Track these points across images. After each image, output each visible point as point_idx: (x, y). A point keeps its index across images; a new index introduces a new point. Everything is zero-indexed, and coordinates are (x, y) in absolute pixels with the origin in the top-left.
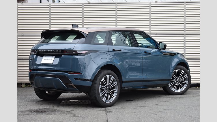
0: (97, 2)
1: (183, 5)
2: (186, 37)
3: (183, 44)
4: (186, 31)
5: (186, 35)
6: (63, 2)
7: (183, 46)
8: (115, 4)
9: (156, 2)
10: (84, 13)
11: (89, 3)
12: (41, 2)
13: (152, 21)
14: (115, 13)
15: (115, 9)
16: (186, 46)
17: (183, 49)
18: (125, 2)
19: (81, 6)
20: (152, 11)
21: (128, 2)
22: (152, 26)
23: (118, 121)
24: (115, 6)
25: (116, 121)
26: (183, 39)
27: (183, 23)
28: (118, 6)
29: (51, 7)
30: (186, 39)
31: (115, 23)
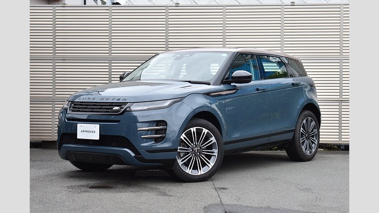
0: (189, 3)
1: (339, 10)
2: (344, 64)
3: (339, 76)
4: (344, 54)
5: (344, 61)
7: (339, 79)
9: (293, 4)
10: (170, 23)
12: (85, 4)
13: (285, 37)
14: (222, 22)
15: (222, 17)
16: (344, 79)
17: (339, 85)
18: (237, 4)
19: (164, 11)
20: (285, 19)
21: (242, 3)
22: (285, 45)
23: (240, 203)
24: (222, 11)
25: (235, 203)
26: (338, 67)
27: (339, 39)
28: (227, 11)
29: (113, 11)
30: (344, 67)
31: (222, 40)
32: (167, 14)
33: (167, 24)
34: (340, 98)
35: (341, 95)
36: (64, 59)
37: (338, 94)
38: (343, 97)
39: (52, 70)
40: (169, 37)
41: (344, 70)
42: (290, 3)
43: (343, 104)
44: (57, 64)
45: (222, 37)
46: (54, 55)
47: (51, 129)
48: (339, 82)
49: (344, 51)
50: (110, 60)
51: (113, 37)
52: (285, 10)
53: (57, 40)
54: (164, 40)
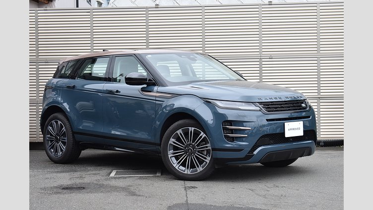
0: (171, 4)
1: (315, 8)
2: (321, 62)
3: (316, 74)
4: (321, 52)
5: (321, 59)
6: (114, 6)
7: (316, 76)
8: (201, 8)
9: (270, 3)
10: (150, 24)
11: (157, 6)
12: (77, 6)
13: (263, 36)
14: (201, 23)
15: (201, 17)
16: (321, 76)
17: (316, 82)
18: (218, 4)
19: (144, 13)
20: (263, 18)
21: (224, 4)
22: (263, 44)
23: (205, 202)
24: (201, 11)
25: (201, 202)
26: (316, 65)
27: (316, 37)
28: (206, 11)
29: (94, 14)
30: (321, 65)
31: (201, 40)
32: (147, 15)
33: (147, 26)
34: (319, 94)
35: (319, 93)
36: (46, 62)
37: (317, 91)
38: (321, 94)
39: (35, 72)
40: (150, 38)
41: (321, 68)
42: (267, 2)
43: (321, 101)
44: (40, 67)
45: (201, 37)
46: (37, 58)
47: (35, 130)
48: (316, 79)
49: (321, 49)
51: (94, 39)
52: (263, 9)
53: (39, 43)
54: (145, 41)
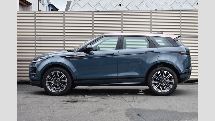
29: (65, 14)
32: (93, 15)
36: (40, 39)
39: (34, 44)
40: (94, 27)
44: (37, 41)
45: (121, 27)
46: (35, 37)
50: (64, 39)
51: (65, 27)
52: (153, 13)
